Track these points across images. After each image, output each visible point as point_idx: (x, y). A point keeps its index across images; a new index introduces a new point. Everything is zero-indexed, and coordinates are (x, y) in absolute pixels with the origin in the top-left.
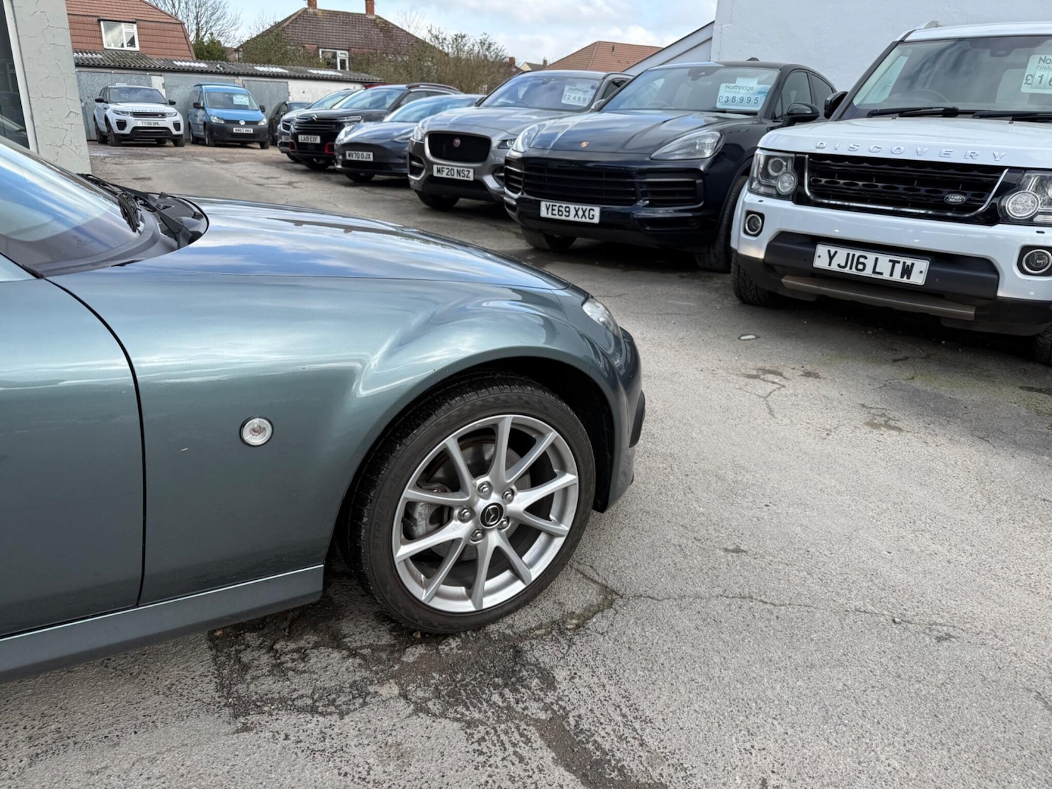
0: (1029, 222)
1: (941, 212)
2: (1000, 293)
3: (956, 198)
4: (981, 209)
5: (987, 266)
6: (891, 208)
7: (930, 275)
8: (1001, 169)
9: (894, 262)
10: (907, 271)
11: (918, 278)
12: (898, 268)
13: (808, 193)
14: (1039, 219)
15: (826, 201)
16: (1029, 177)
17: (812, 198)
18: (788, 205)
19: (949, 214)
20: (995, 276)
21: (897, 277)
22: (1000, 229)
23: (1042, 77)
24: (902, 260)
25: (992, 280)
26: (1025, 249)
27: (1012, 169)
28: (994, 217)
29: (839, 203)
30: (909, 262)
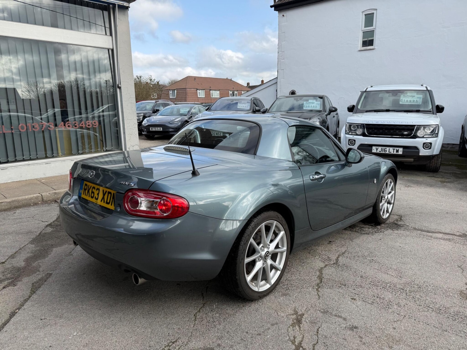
0: (423, 137)
1: (403, 136)
2: (420, 154)
3: (406, 133)
4: (412, 135)
5: (416, 148)
6: (390, 136)
7: (403, 152)
8: (415, 126)
9: (394, 149)
10: (397, 151)
11: (400, 152)
12: (395, 151)
13: (367, 134)
14: (425, 136)
15: (372, 136)
16: (421, 127)
17: (368, 135)
18: (361, 137)
19: (405, 137)
20: (418, 150)
21: (395, 153)
22: (417, 139)
23: (404, 100)
24: (396, 148)
25: (418, 151)
26: (424, 144)
27: (417, 125)
28: (415, 137)
29: (376, 136)
30: (398, 149)
